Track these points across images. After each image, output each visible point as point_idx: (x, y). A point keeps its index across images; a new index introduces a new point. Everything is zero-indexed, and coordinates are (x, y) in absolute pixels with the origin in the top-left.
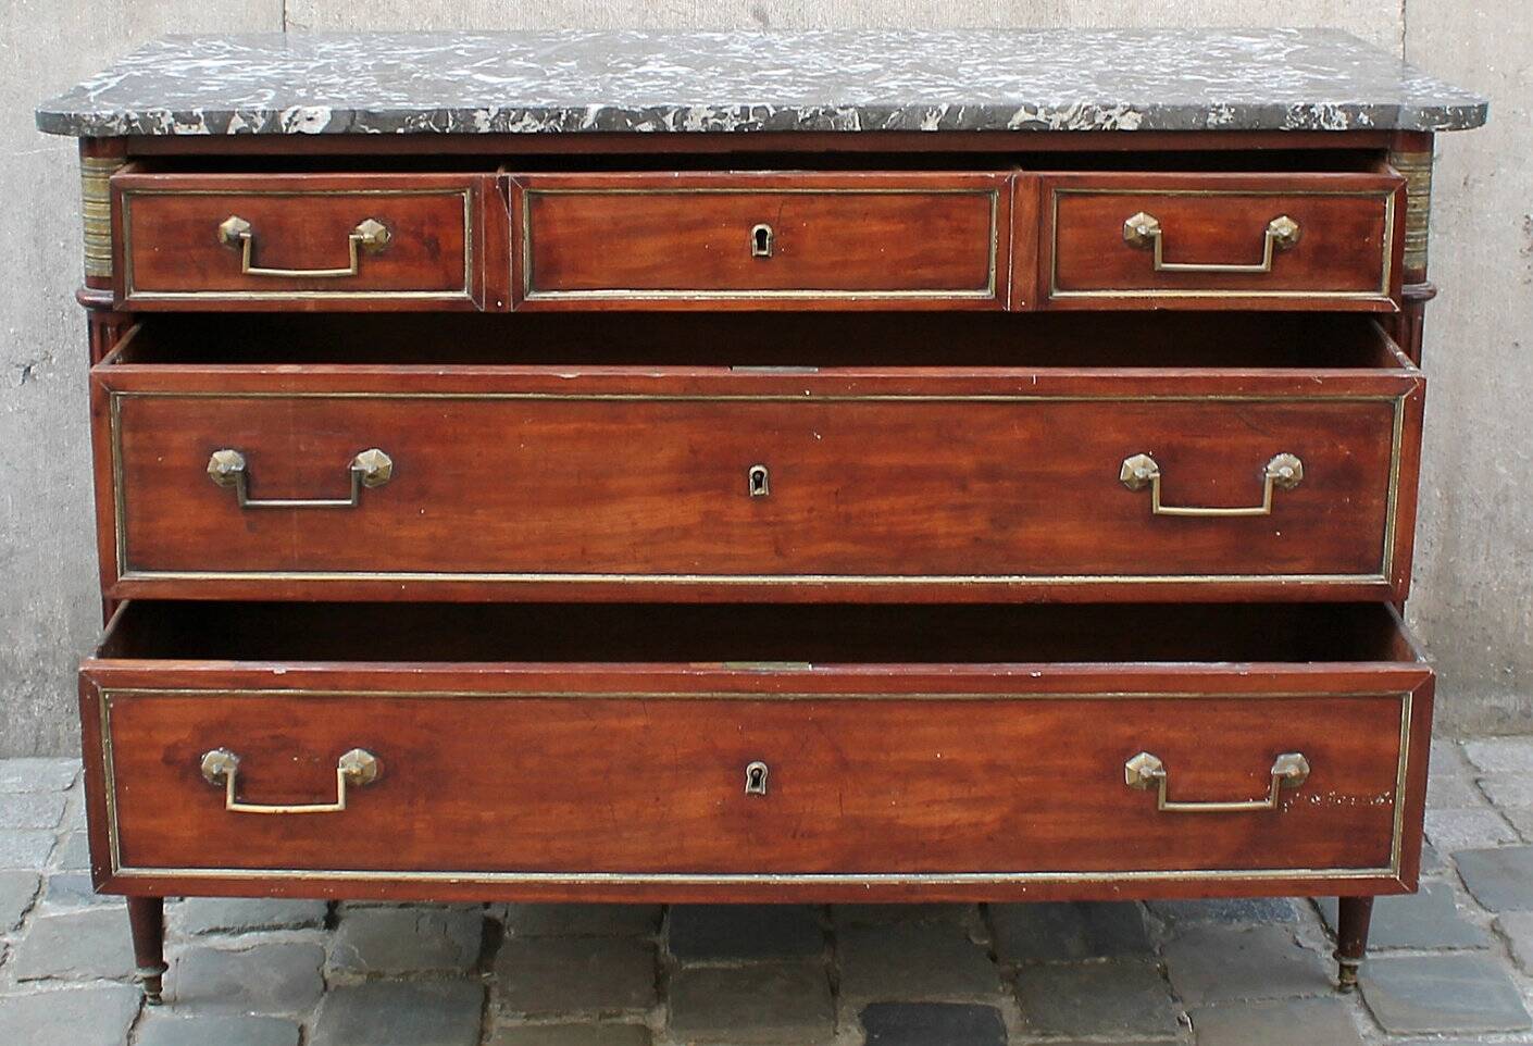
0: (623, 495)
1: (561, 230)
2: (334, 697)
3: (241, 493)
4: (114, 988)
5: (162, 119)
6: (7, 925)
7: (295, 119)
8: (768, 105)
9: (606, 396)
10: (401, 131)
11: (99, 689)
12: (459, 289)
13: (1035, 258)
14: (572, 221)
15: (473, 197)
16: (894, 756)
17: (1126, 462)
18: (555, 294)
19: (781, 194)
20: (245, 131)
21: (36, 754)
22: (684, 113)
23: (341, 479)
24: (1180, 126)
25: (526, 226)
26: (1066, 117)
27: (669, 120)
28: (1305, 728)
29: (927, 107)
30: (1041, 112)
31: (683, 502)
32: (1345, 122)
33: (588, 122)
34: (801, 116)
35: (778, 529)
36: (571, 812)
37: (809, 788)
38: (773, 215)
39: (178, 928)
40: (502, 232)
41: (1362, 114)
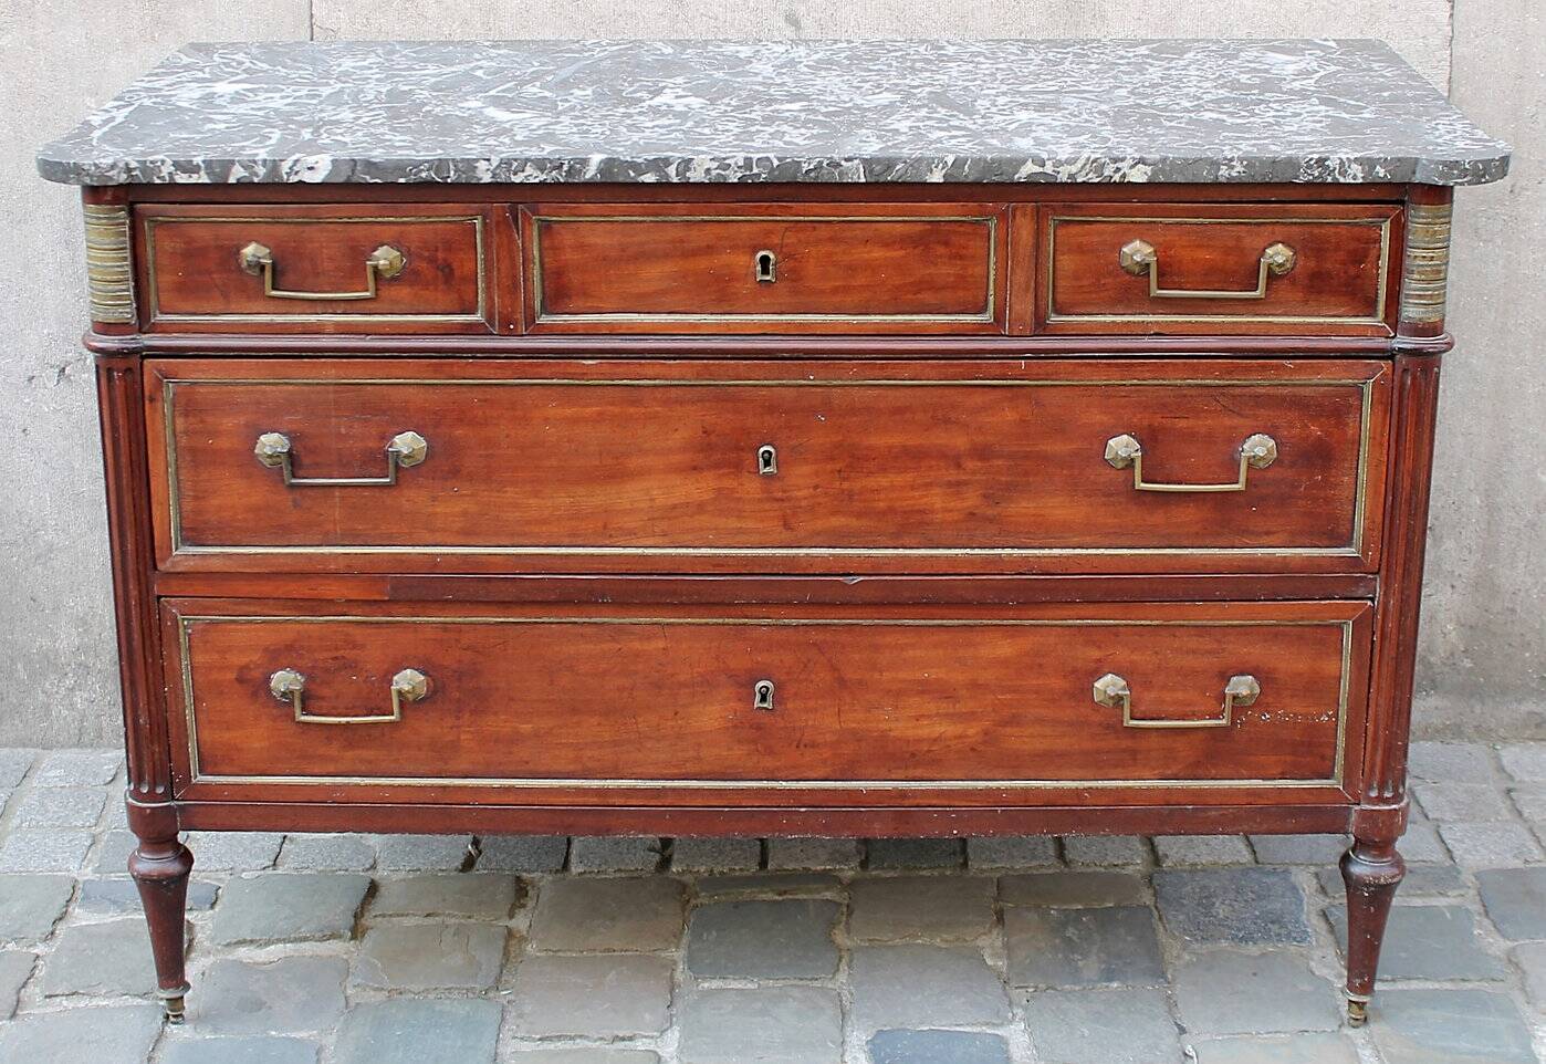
0: (641, 473)
1: (570, 256)
2: (388, 622)
3: (286, 473)
4: (138, 1006)
5: (162, 168)
6: (39, 935)
7: (296, 169)
8: (771, 155)
9: (625, 382)
10: (402, 180)
11: (179, 617)
12: (473, 312)
13: (1033, 284)
14: (581, 247)
15: (485, 224)
16: (887, 675)
17: (1110, 442)
18: (566, 317)
19: (783, 221)
20: (247, 181)
21: (79, 744)
22: (686, 164)
23: (380, 459)
24: (1190, 179)
25: (536, 253)
26: (1074, 169)
27: (672, 170)
28: (1256, 652)
29: (933, 159)
30: (1049, 165)
31: (697, 480)
32: (1360, 175)
33: (590, 173)
34: (805, 167)
35: (786, 504)
36: (599, 724)
37: (811, 703)
38: (776, 242)
39: (207, 939)
40: (513, 260)
41: (1378, 167)
